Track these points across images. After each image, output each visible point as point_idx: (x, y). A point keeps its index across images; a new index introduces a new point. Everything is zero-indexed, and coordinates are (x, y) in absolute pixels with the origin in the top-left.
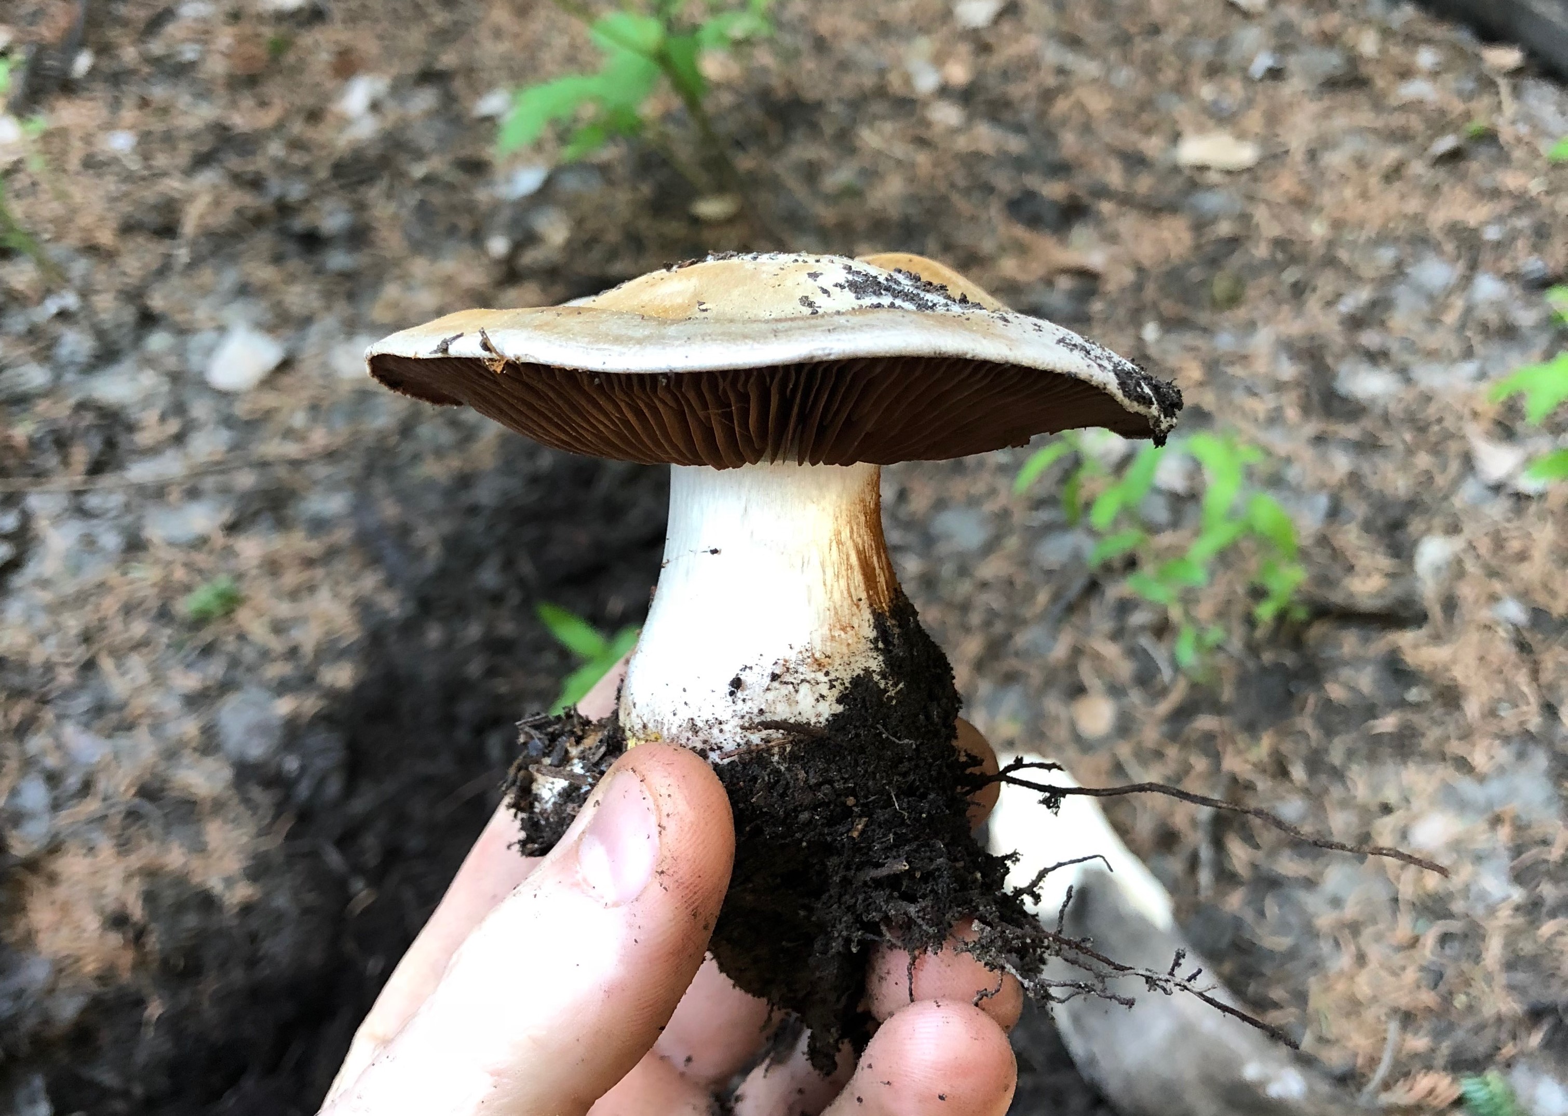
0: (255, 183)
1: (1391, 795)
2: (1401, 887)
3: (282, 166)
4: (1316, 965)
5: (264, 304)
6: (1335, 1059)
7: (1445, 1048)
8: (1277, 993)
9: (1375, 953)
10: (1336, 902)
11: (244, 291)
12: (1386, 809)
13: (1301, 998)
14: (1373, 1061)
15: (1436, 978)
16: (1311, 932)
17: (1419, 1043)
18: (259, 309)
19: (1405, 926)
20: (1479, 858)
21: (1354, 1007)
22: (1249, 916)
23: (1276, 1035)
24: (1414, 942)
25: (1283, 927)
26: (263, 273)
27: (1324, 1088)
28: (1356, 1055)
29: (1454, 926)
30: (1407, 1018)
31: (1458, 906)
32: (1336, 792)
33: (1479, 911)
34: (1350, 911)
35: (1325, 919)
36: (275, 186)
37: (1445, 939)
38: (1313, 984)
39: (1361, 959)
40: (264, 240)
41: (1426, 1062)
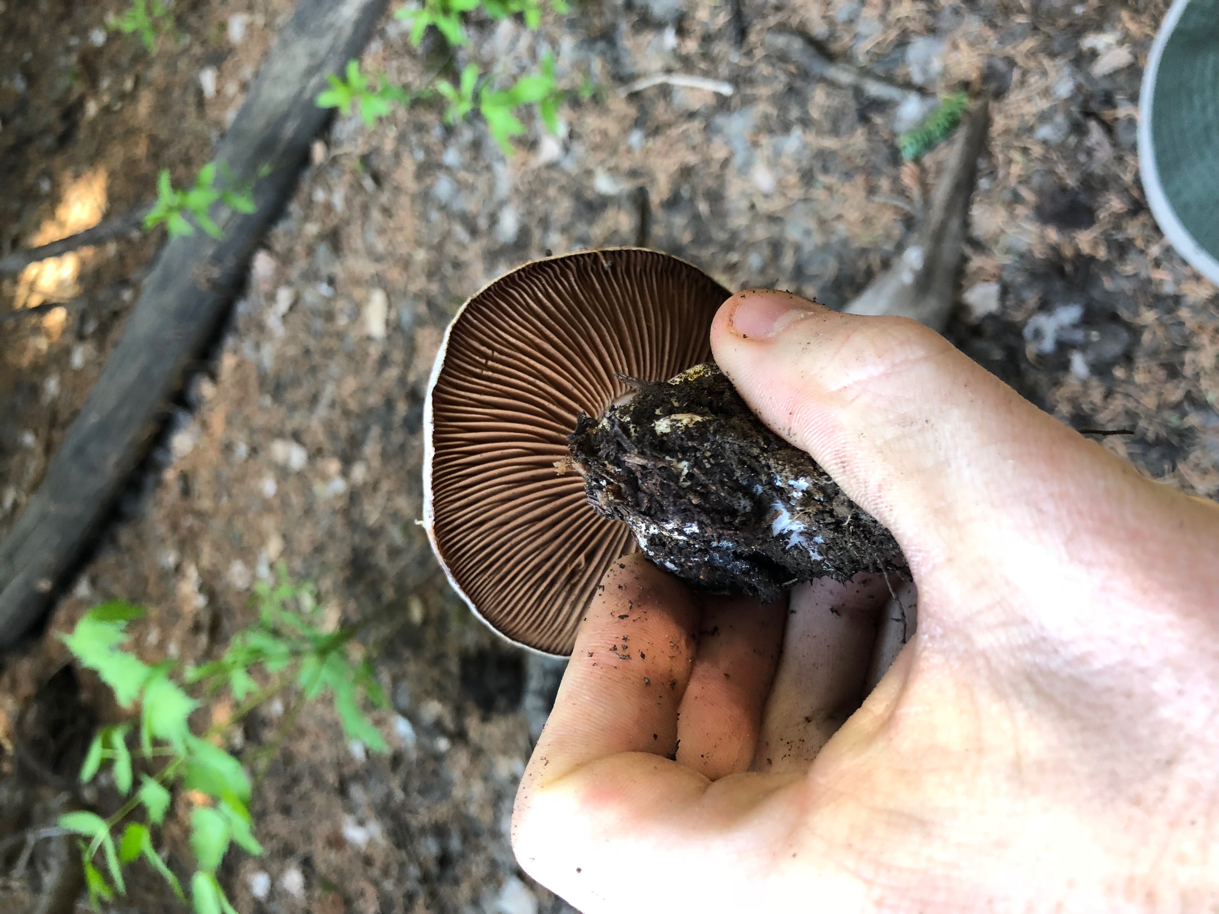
0: (410, 897)
1: (744, 204)
2: (796, 197)
3: (400, 881)
4: (845, 243)
5: (484, 889)
6: (898, 231)
7: (886, 169)
8: (862, 264)
9: (835, 209)
10: (807, 233)
11: (475, 902)
12: (753, 207)
13: (864, 251)
14: (897, 209)
15: (848, 175)
16: (825, 248)
17: (884, 184)
18: (486, 891)
19: (819, 193)
20: (778, 153)
21: (867, 221)
22: (819, 283)
23: (886, 265)
24: (829, 189)
25: (824, 263)
26: (464, 891)
27: (915, 236)
28: (895, 220)
29: (817, 165)
30: (872, 190)
31: (805, 163)
32: (744, 236)
33: (807, 153)
34: (812, 224)
35: (817, 239)
36: (411, 885)
37: (825, 170)
38: (856, 245)
39: (839, 217)
40: (444, 890)
41: (896, 180)
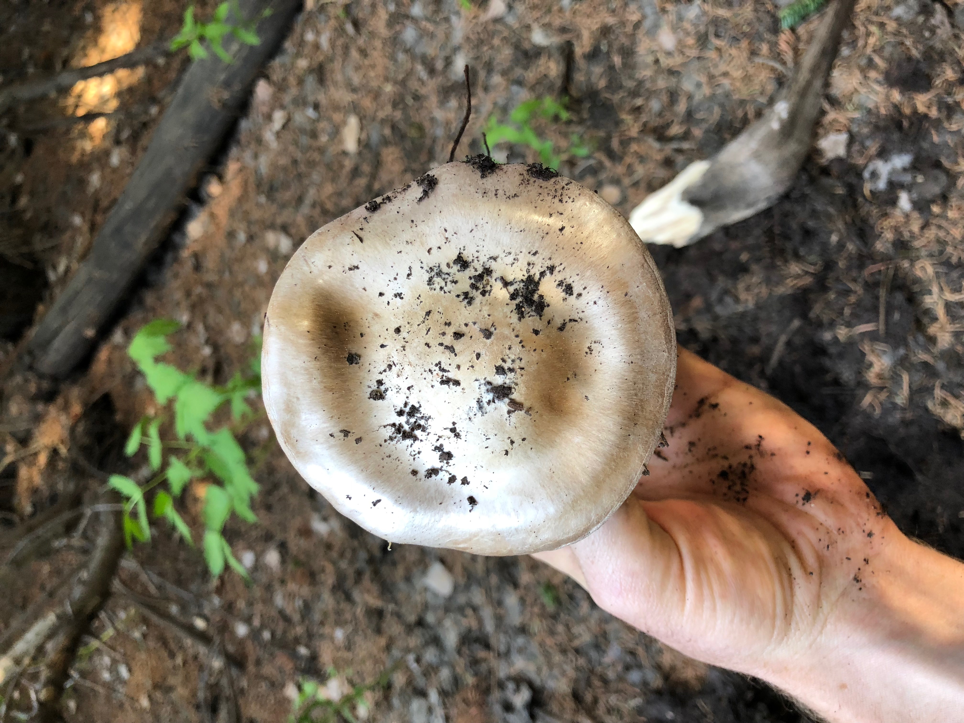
0: (359, 574)
1: (650, 59)
2: (693, 55)
3: (352, 562)
4: (727, 95)
5: (415, 570)
6: (771, 87)
7: (767, 36)
8: (740, 113)
9: (723, 67)
10: (699, 85)
11: (408, 579)
12: (657, 61)
13: (742, 103)
14: (773, 70)
15: (735, 39)
16: (712, 97)
17: (765, 48)
18: (416, 571)
19: (712, 54)
20: (680, 19)
21: (747, 78)
22: (705, 126)
23: (759, 114)
24: (718, 50)
25: (710, 110)
26: (400, 571)
27: (784, 92)
28: (770, 78)
29: (712, 30)
30: (754, 53)
31: (702, 28)
32: (648, 85)
33: (704, 19)
34: (703, 79)
35: (706, 90)
36: (361, 563)
37: (717, 36)
38: (736, 97)
39: (725, 74)
40: (385, 570)
41: (774, 45)
